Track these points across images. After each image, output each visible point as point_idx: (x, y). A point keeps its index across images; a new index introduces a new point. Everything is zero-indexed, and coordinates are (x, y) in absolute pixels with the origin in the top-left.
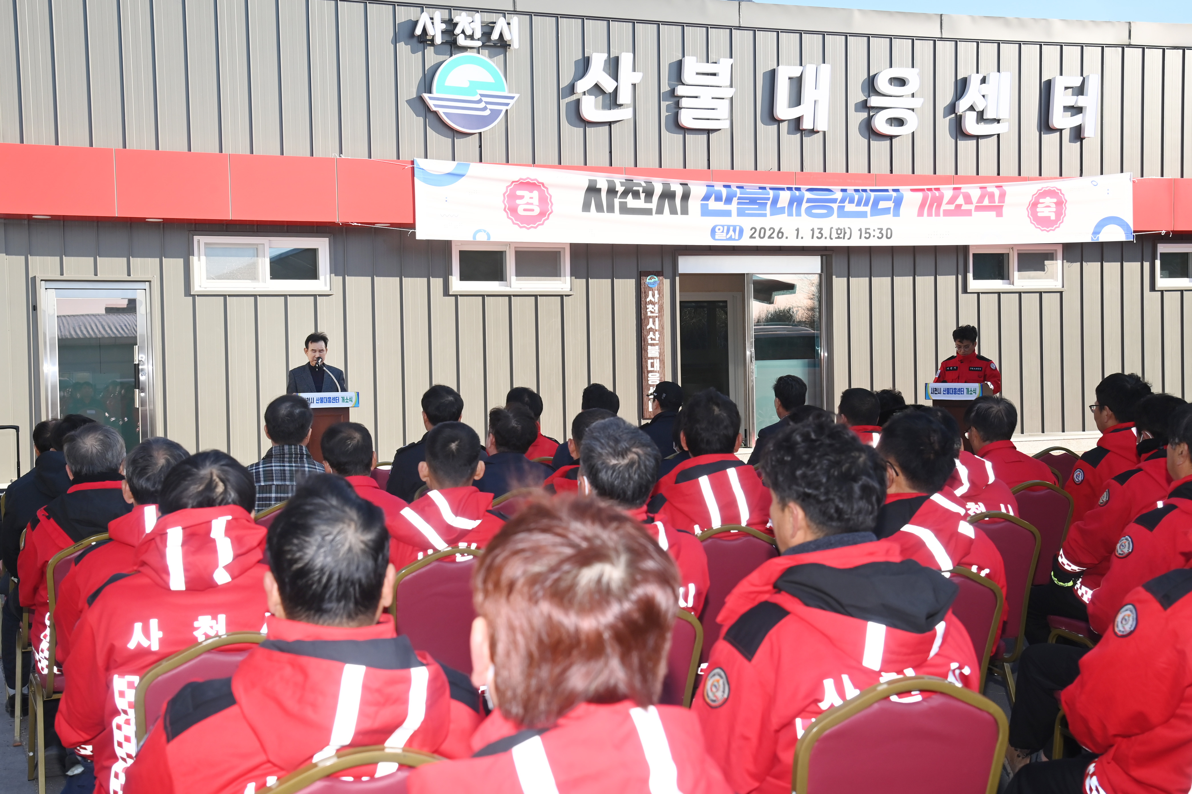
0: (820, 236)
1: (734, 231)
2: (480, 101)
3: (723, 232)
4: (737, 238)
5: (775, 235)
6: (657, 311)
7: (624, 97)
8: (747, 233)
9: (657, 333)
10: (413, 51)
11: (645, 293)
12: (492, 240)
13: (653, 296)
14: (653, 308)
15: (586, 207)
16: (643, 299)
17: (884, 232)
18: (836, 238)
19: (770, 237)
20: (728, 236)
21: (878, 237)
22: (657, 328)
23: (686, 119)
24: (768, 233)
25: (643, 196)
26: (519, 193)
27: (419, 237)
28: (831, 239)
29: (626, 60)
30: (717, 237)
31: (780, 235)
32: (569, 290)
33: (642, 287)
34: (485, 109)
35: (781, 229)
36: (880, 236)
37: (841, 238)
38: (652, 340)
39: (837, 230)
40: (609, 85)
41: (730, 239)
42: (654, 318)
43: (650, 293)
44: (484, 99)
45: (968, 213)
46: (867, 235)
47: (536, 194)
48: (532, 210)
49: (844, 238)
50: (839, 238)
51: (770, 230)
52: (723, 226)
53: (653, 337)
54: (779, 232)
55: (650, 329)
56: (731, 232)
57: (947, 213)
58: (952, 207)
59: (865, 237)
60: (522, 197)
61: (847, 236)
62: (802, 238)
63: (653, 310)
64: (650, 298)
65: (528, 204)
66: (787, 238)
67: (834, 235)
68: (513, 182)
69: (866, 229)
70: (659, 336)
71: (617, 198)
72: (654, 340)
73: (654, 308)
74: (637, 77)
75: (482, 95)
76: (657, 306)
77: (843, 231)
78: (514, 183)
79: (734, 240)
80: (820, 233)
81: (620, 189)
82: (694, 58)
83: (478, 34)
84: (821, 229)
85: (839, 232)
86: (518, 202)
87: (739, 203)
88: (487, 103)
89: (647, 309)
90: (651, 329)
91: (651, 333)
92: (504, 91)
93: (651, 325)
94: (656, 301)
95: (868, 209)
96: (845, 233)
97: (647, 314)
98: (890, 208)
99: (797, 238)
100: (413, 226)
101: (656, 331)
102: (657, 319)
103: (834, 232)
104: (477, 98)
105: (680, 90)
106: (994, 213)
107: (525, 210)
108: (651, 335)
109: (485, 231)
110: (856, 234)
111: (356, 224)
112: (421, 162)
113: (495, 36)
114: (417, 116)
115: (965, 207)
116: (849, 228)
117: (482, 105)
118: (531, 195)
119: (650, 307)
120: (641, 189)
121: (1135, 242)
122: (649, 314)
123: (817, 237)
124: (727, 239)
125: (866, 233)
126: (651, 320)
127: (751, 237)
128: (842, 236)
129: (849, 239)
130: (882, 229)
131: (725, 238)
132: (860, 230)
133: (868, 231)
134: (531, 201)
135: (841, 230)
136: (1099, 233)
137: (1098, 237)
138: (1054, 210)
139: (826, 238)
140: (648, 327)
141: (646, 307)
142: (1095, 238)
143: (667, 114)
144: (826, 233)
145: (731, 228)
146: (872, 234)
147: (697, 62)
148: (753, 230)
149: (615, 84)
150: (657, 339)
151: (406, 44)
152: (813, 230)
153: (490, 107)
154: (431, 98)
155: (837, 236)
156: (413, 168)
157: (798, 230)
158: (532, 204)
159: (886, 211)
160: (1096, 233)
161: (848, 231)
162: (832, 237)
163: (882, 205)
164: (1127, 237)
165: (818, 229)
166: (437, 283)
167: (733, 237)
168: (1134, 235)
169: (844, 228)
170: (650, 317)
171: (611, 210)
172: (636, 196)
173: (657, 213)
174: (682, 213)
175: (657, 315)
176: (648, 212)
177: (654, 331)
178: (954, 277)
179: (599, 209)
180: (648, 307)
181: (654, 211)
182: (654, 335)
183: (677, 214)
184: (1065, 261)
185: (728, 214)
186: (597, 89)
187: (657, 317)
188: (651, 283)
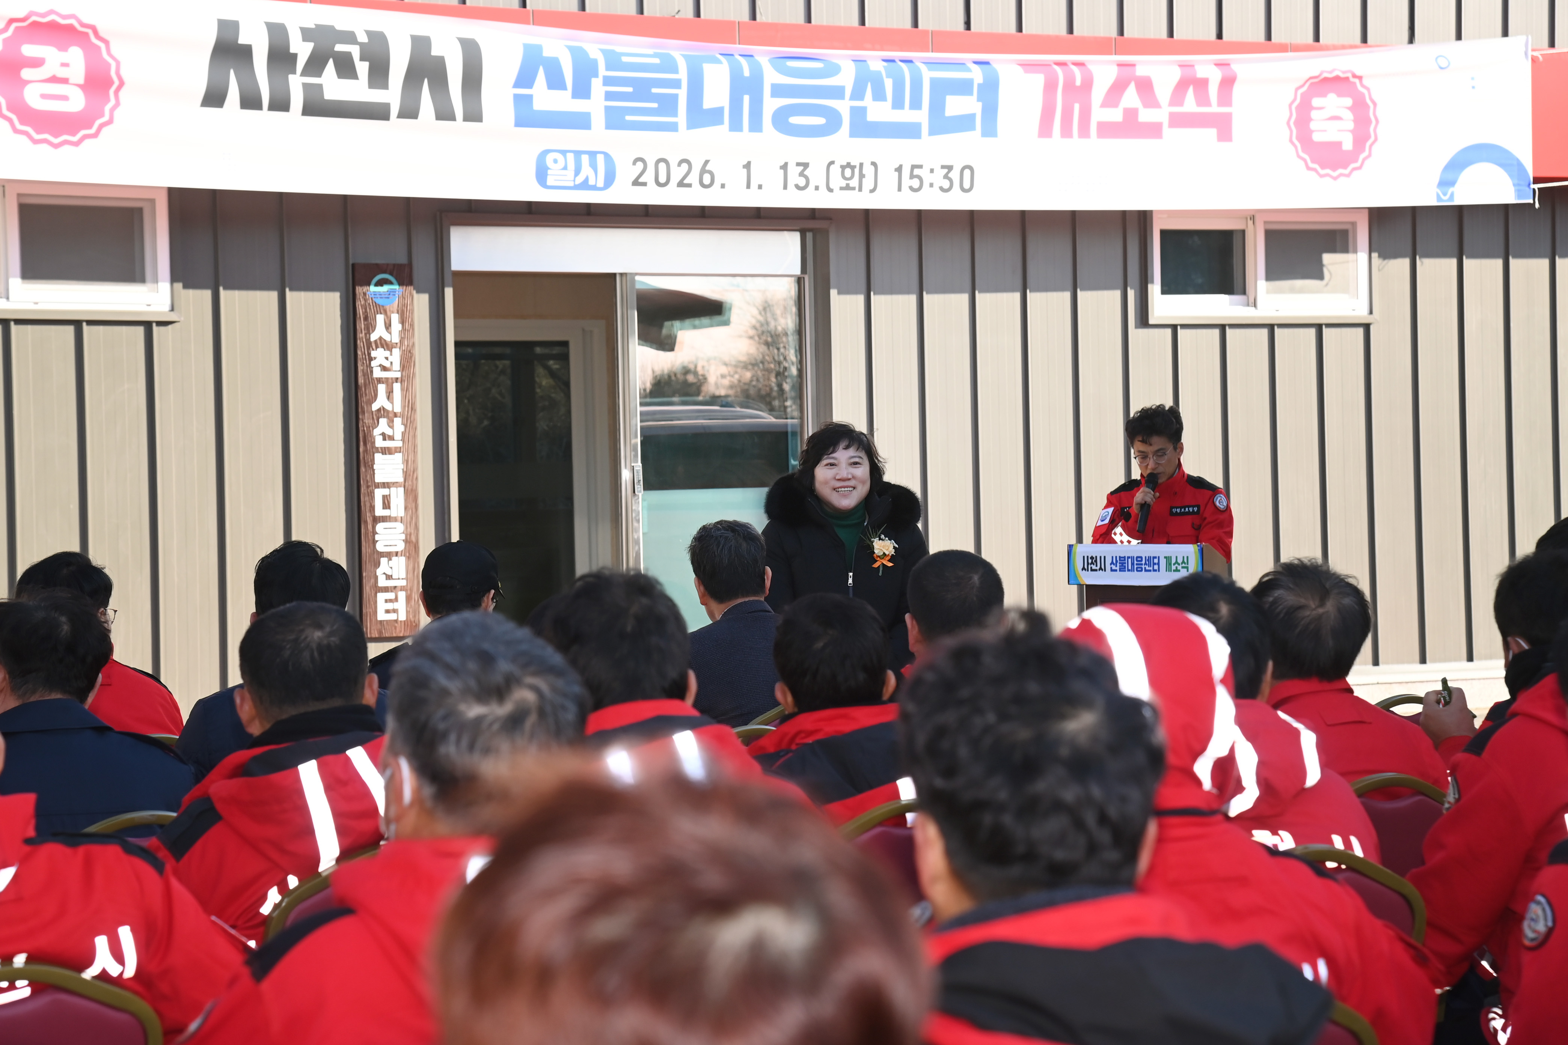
0: (802, 182)
1: (594, 166)
3: (565, 168)
4: (601, 184)
5: (693, 178)
6: (397, 366)
8: (626, 172)
9: (398, 421)
11: (366, 318)
13: (388, 326)
14: (387, 358)
15: (214, 95)
16: (361, 335)
17: (955, 175)
18: (842, 189)
19: (681, 184)
20: (580, 179)
21: (941, 189)
22: (398, 409)
24: (677, 174)
25: (362, 68)
26: (29, 50)
28: (830, 190)
30: (550, 181)
31: (707, 179)
32: (167, 307)
33: (358, 303)
35: (707, 162)
36: (946, 184)
37: (854, 189)
38: (384, 439)
39: (843, 168)
41: (585, 186)
42: (389, 383)
43: (380, 319)
45: (1154, 130)
46: (916, 183)
47: (75, 56)
48: (65, 98)
49: (860, 190)
50: (848, 188)
51: (679, 164)
52: (564, 153)
53: (389, 432)
54: (703, 171)
55: (379, 410)
56: (586, 170)
57: (1104, 129)
58: (1115, 115)
59: (911, 188)
60: (37, 63)
61: (868, 183)
62: (760, 187)
63: (387, 364)
64: (379, 332)
65: (54, 79)
66: (723, 186)
67: (837, 181)
68: (12, 21)
69: (914, 167)
70: (402, 428)
71: (294, 72)
72: (391, 438)
73: (390, 358)
76: (396, 352)
77: (857, 171)
78: (14, 25)
79: (594, 188)
80: (801, 174)
81: (302, 50)
84: (806, 165)
85: (848, 173)
86: (26, 74)
87: (608, 96)
89: (371, 359)
90: (382, 412)
91: (383, 421)
93: (381, 401)
94: (396, 339)
96: (862, 176)
97: (372, 372)
98: (973, 116)
99: (748, 187)
101: (395, 415)
102: (397, 387)
103: (835, 170)
106: (1212, 132)
107: (44, 96)
108: (383, 425)
110: (888, 178)
115: (1146, 115)
116: (874, 164)
118: (63, 57)
119: (379, 355)
120: (355, 51)
121: (1537, 205)
122: (377, 373)
123: (798, 187)
124: (576, 187)
125: (912, 176)
126: (382, 388)
127: (636, 183)
128: (854, 183)
129: (872, 191)
130: (950, 168)
131: (571, 184)
132: (899, 169)
133: (917, 172)
134: (62, 73)
135: (853, 168)
136: (1452, 183)
137: (1452, 195)
138: (1351, 125)
139: (817, 188)
140: (375, 407)
141: (369, 354)
142: (1445, 194)
144: (816, 174)
145: (585, 158)
146: (927, 178)
148: (640, 165)
150: (398, 436)
152: (784, 167)
155: (843, 183)
157: (748, 166)
158: (65, 81)
159: (965, 123)
160: (1446, 183)
161: (868, 170)
162: (831, 186)
163: (955, 105)
164: (1519, 193)
165: (798, 164)
167: (592, 182)
168: (1534, 190)
169: (861, 165)
170: (380, 381)
171: (280, 104)
172: (346, 69)
173: (402, 115)
174: (466, 119)
175: (398, 375)
176: (379, 113)
177: (390, 416)
178: (1117, 294)
179: (250, 101)
180: (373, 354)
181: (394, 111)
182: (391, 426)
183: (453, 118)
184: (1375, 255)
185: (581, 122)
187: (396, 380)
188: (380, 295)
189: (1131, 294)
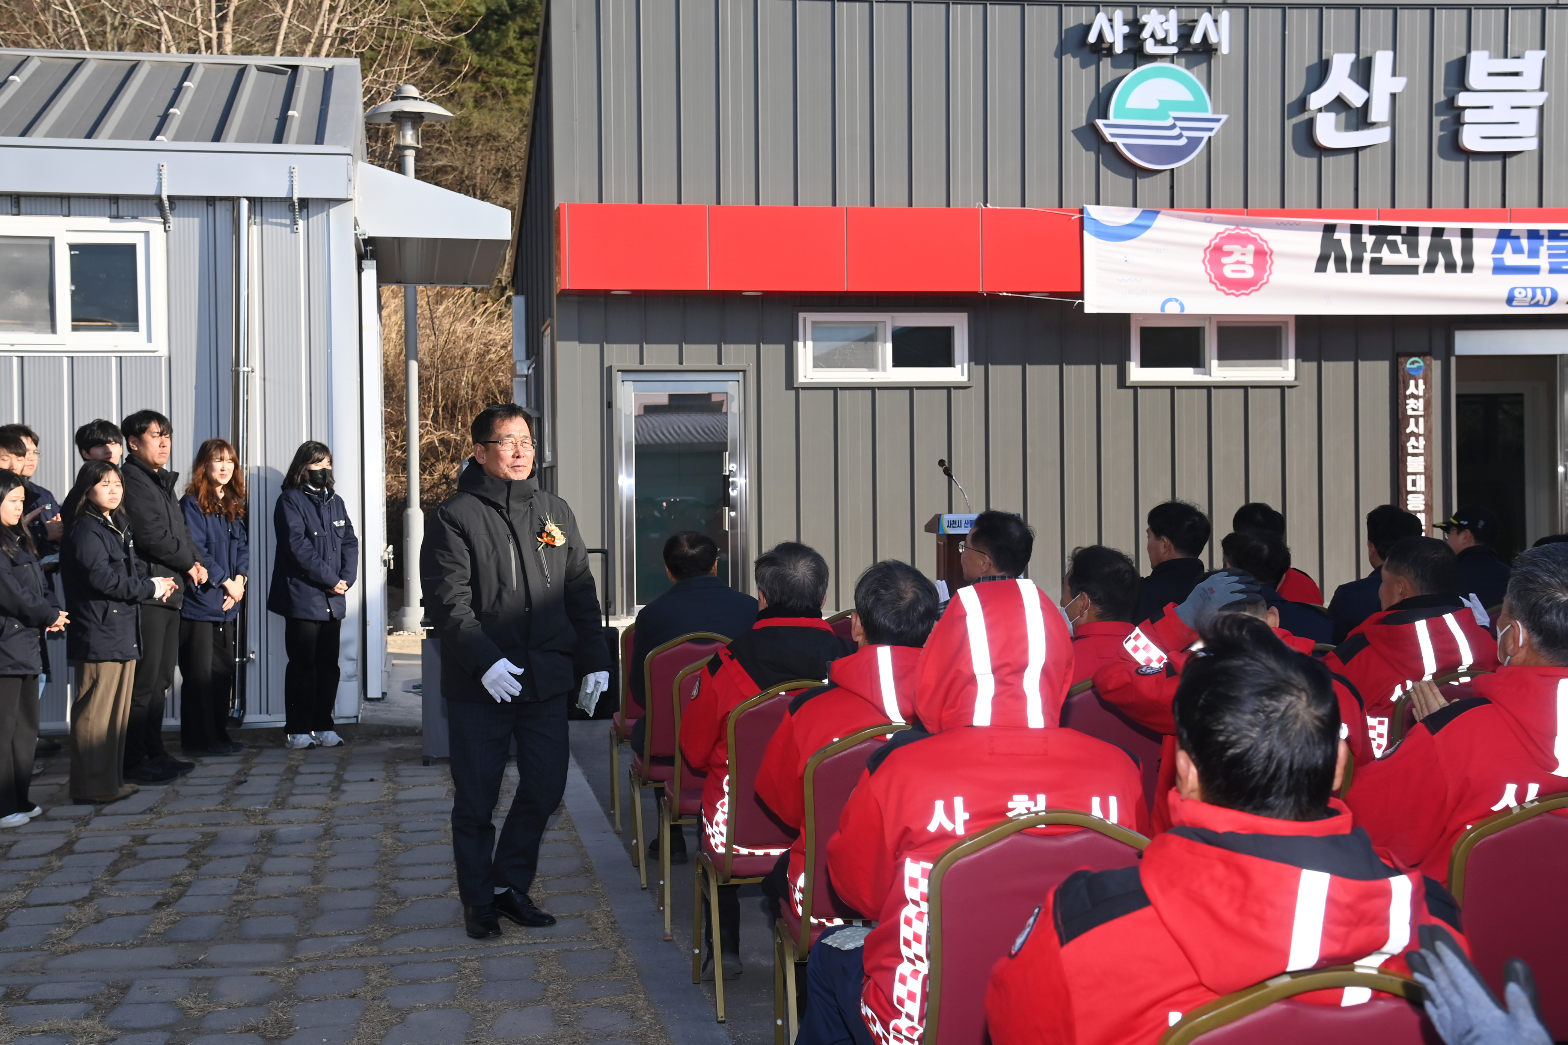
1: (1543, 294)
2: (1173, 127)
3: (1526, 296)
4: (1547, 303)
6: (1421, 408)
7: (1379, 112)
9: (1421, 439)
10: (1083, 65)
11: (1404, 382)
12: (1186, 312)
13: (1417, 387)
14: (1415, 404)
15: (1321, 265)
16: (1401, 391)
20: (1534, 301)
22: (1421, 431)
23: (1471, 139)
25: (1403, 247)
26: (1226, 248)
27: (1088, 309)
29: (1383, 61)
30: (1516, 303)
32: (1292, 379)
33: (1399, 374)
34: (1179, 137)
38: (1413, 449)
40: (1356, 96)
41: (1538, 304)
42: (1417, 418)
43: (1412, 382)
44: (1180, 124)
47: (1249, 249)
48: (1244, 271)
52: (1526, 288)
53: (1416, 444)
55: (1410, 433)
56: (1539, 296)
60: (1230, 253)
63: (1415, 407)
64: (1411, 390)
65: (1238, 262)
68: (1218, 234)
70: (1424, 442)
71: (1365, 252)
72: (1417, 448)
73: (1417, 404)
74: (1399, 84)
75: (1176, 119)
76: (1421, 400)
79: (1542, 306)
81: (1370, 239)
82: (1486, 53)
83: (1173, 38)
86: (1224, 260)
87: (1551, 256)
88: (1182, 129)
89: (1406, 405)
90: (1412, 434)
91: (1413, 439)
92: (1206, 111)
93: (1411, 428)
94: (1421, 393)
97: (1407, 412)
100: (1080, 295)
101: (1420, 435)
102: (1421, 420)
104: (1169, 122)
105: (1463, 99)
107: (1233, 271)
108: (1412, 441)
109: (1177, 300)
111: (1005, 294)
112: (1093, 211)
113: (1196, 39)
114: (1087, 150)
117: (1175, 132)
118: (1244, 250)
119: (1411, 402)
120: (1401, 239)
122: (1410, 412)
124: (1530, 306)
126: (1412, 421)
131: (1529, 304)
134: (1242, 259)
140: (1408, 431)
141: (1405, 402)
143: (1442, 133)
145: (1539, 290)
147: (1490, 57)
149: (1364, 95)
150: (1421, 447)
151: (1074, 57)
153: (1186, 133)
154: (1106, 126)
156: (1082, 219)
158: (1243, 263)
166: (1109, 371)
167: (1541, 303)
170: (1411, 416)
171: (1357, 267)
172: (1394, 248)
173: (1425, 270)
174: (1464, 271)
175: (1422, 413)
176: (1413, 270)
177: (1417, 436)
179: (1341, 267)
180: (1408, 402)
181: (1422, 269)
182: (1417, 440)
183: (1456, 271)
185: (1534, 271)
186: (1339, 104)
187: (1421, 416)
188: (1412, 369)
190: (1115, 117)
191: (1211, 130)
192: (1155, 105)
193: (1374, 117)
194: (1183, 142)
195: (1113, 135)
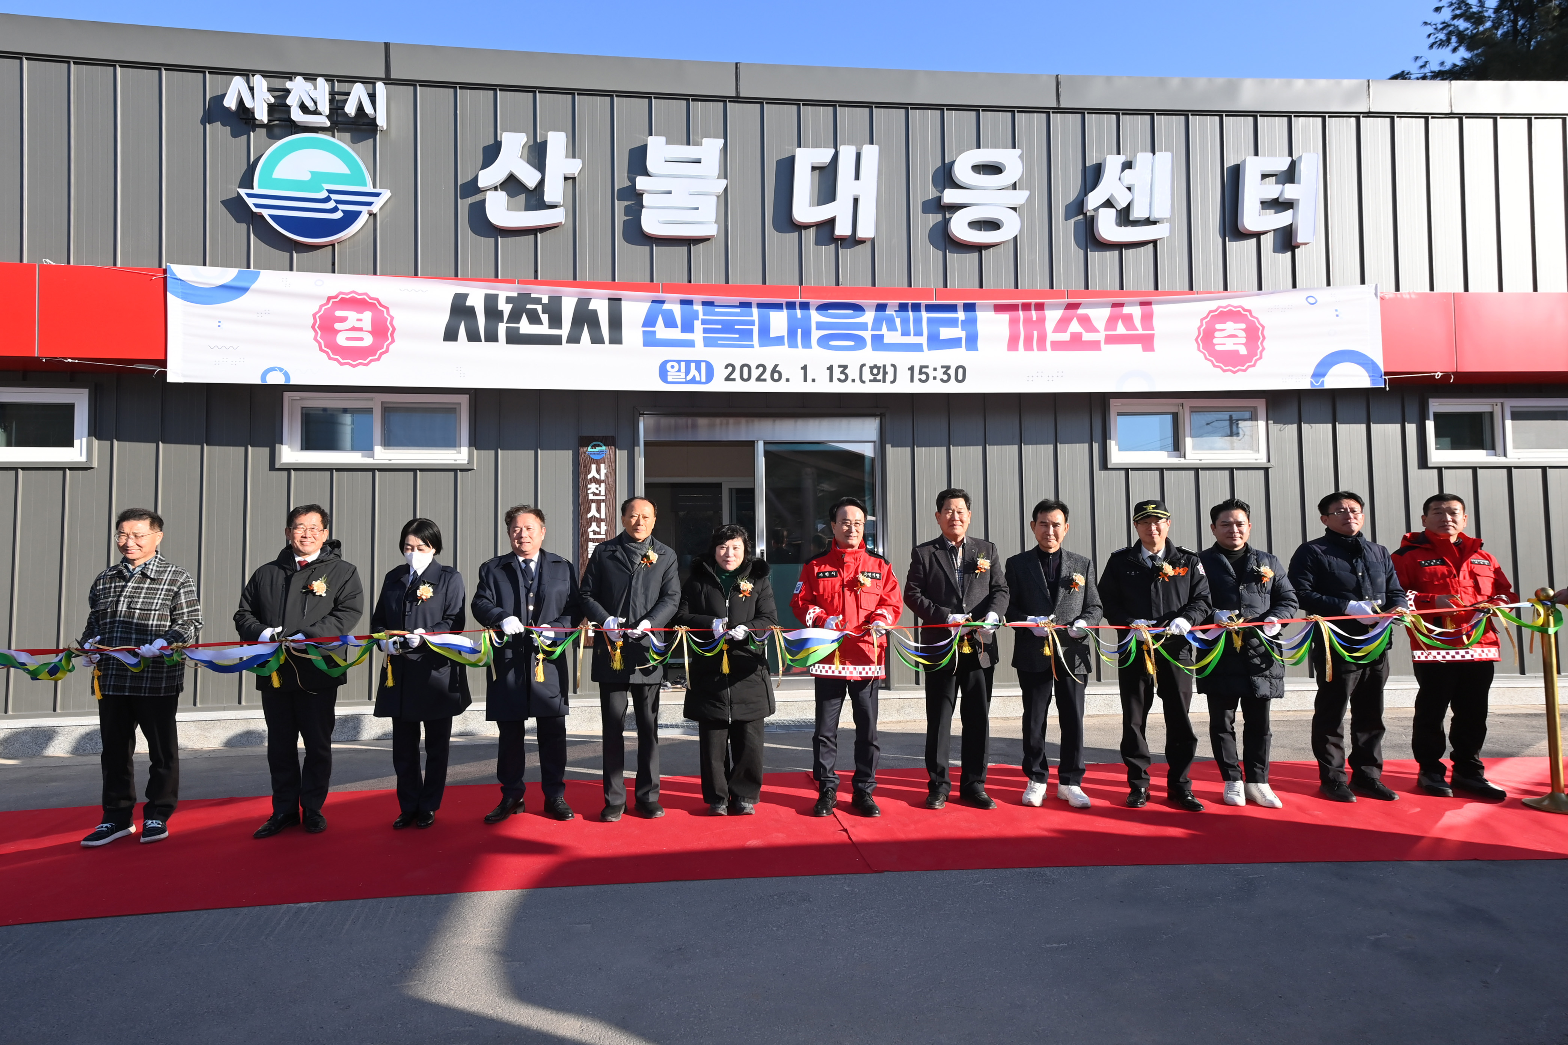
0: (843, 377)
1: (698, 369)
2: (327, 200)
3: (679, 371)
4: (704, 380)
5: (767, 375)
6: (603, 493)
7: (554, 192)
8: (720, 373)
9: (603, 524)
10: (235, 134)
11: (585, 466)
12: (292, 383)
13: (598, 471)
14: (597, 489)
15: (450, 335)
16: (582, 476)
17: (952, 372)
18: (871, 381)
19: (759, 379)
20: (689, 377)
21: (942, 380)
22: (603, 517)
23: (651, 224)
24: (755, 373)
25: (545, 318)
26: (339, 313)
27: (171, 378)
28: (863, 382)
29: (557, 142)
30: (670, 379)
31: (776, 376)
32: (466, 462)
33: (580, 458)
34: (335, 210)
35: (776, 366)
36: (945, 377)
37: (879, 381)
38: (594, 534)
39: (872, 368)
40: (529, 177)
41: (693, 381)
42: (598, 502)
43: (594, 467)
44: (334, 197)
45: (1094, 346)
46: (923, 377)
47: (367, 316)
48: (361, 339)
49: (884, 381)
50: (875, 380)
51: (757, 367)
52: (679, 362)
53: (598, 530)
54: (774, 371)
55: (592, 517)
56: (693, 372)
57: (1057, 346)
58: (1065, 337)
59: (920, 380)
60: (343, 319)
61: (890, 377)
62: (813, 380)
63: (597, 492)
64: (593, 473)
65: (354, 329)
66: (788, 380)
67: (867, 376)
68: (329, 298)
69: (921, 367)
70: (605, 528)
71: (502, 322)
72: (599, 533)
73: (599, 489)
74: (574, 167)
75: (330, 191)
76: (603, 485)
77: (881, 370)
78: (332, 301)
79: (700, 382)
80: (842, 372)
81: (506, 308)
82: (663, 139)
83: (324, 107)
84: (845, 367)
85: (875, 371)
86: (338, 326)
87: (705, 331)
88: (337, 202)
89: (588, 489)
90: (594, 518)
91: (594, 525)
92: (365, 185)
93: (593, 512)
94: (603, 478)
95: (923, 340)
96: (885, 373)
97: (588, 496)
98: (960, 339)
99: (805, 380)
100: (163, 363)
101: (602, 520)
102: (603, 505)
103: (866, 370)
104: (324, 195)
105: (641, 183)
106: (1139, 346)
107: (348, 339)
108: (594, 526)
109: (281, 370)
110: (903, 374)
111: (70, 360)
112: (180, 271)
113: (350, 109)
114: (238, 221)
115: (1087, 337)
116: (893, 365)
117: (331, 205)
118: (360, 316)
119: (593, 487)
121: (1388, 389)
122: (591, 497)
123: (839, 380)
124: (687, 382)
125: (921, 373)
126: (594, 506)
127: (728, 379)
128: (880, 377)
129: (893, 382)
130: (948, 368)
131: (684, 380)
132: (912, 369)
133: (924, 370)
134: (358, 325)
135: (879, 368)
136: (1324, 375)
137: (1323, 382)
138: (1244, 340)
139: (853, 381)
140: (589, 516)
141: (586, 486)
142: (1317, 382)
143: (626, 218)
144: (853, 372)
145: (693, 365)
146: (932, 374)
147: (668, 143)
148: (730, 369)
149: (538, 176)
150: (603, 532)
151: (224, 125)
152: (830, 368)
153: (341, 207)
154: (249, 195)
155: (872, 377)
156: (165, 279)
157: (805, 368)
158: (360, 329)
159: (954, 343)
160: (1318, 374)
161: (890, 370)
162: (864, 379)
163: (946, 333)
164: (1373, 381)
165: (840, 366)
166: (257, 455)
167: (698, 379)
168: (1385, 379)
169: (884, 366)
170: (593, 501)
171: (492, 337)
172: (534, 319)
173: (569, 341)
174: (611, 342)
175: (604, 498)
176: (555, 340)
177: (599, 521)
178: (1086, 446)
179: (473, 336)
180: (589, 486)
181: (564, 339)
182: (599, 527)
183: (603, 342)
184: (1270, 422)
185: (690, 344)
186: (511, 184)
187: (603, 501)
188: (594, 453)
189: (1096, 446)
190: (260, 187)
191: (370, 204)
192: (307, 177)
193: (548, 198)
194: (338, 215)
195: (257, 206)
